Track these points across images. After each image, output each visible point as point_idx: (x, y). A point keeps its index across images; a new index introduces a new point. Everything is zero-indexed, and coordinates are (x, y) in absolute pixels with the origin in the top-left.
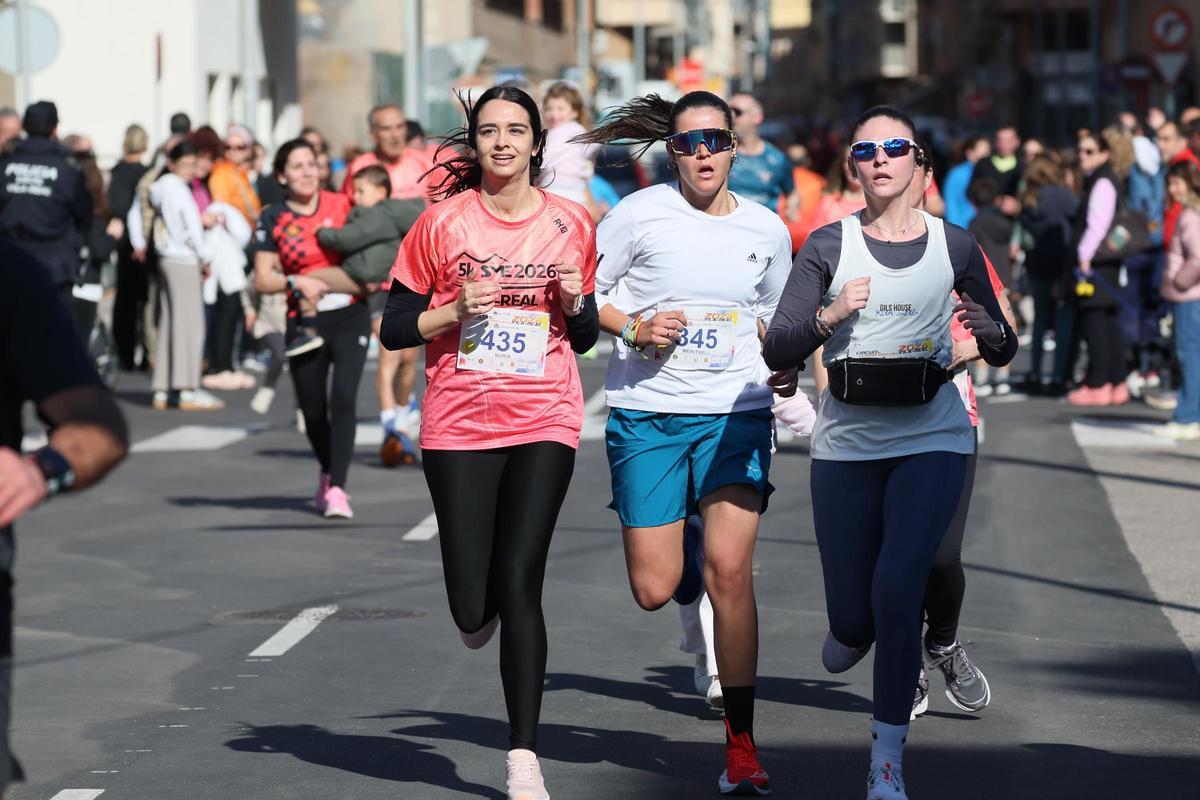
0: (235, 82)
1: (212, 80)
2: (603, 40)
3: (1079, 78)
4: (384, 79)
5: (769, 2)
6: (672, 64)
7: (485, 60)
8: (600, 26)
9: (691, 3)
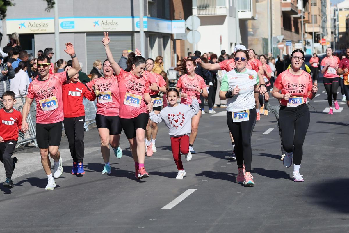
1: (231, 44)
2: (306, 35)
4: (265, 44)
5: (338, 28)
6: (320, 39)
7: (283, 39)
8: (306, 32)
9: (323, 28)
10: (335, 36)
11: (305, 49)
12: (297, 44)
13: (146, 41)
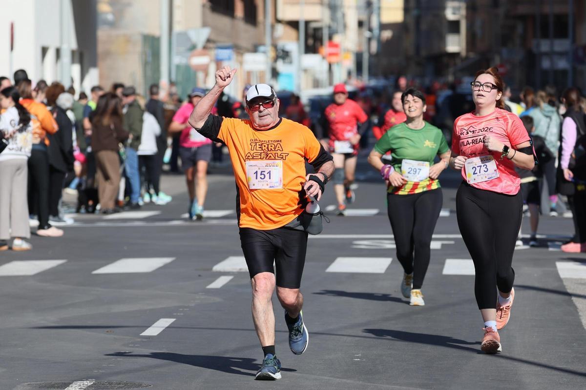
0: (58, 52)
1: (44, 50)
2: (280, 29)
3: (562, 54)
4: (149, 51)
5: (379, 8)
6: (322, 44)
7: (209, 41)
8: (279, 21)
9: (333, 8)
10: (367, 34)
11: (275, 74)
12: (249, 57)
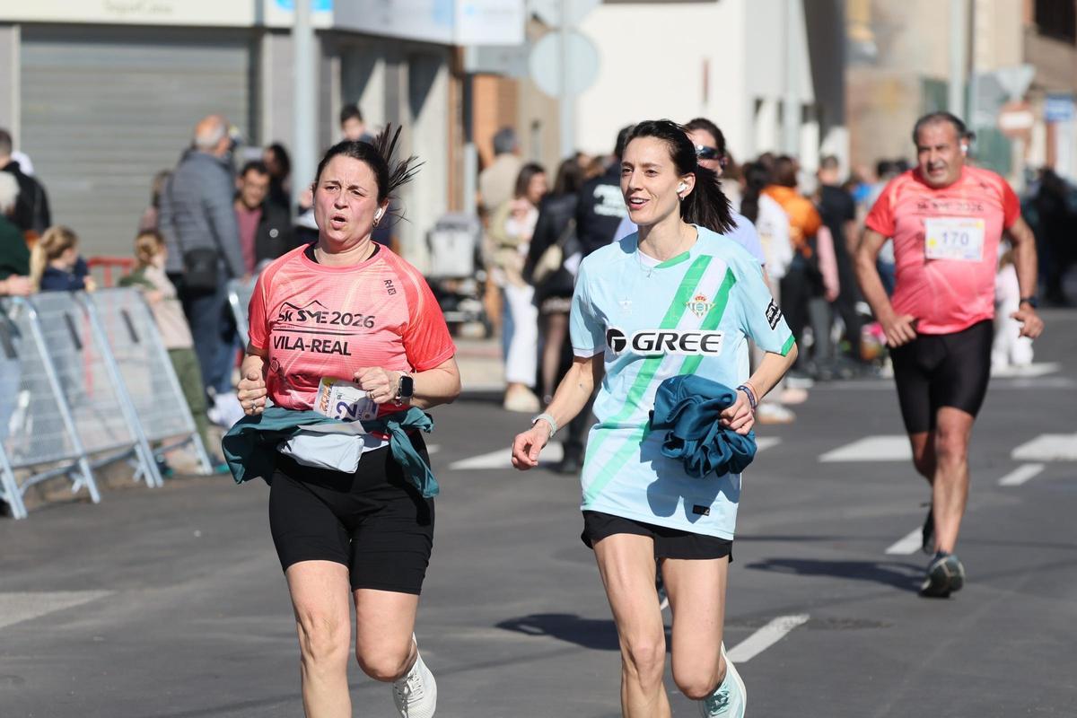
0: (781, 108)
1: (758, 104)
4: (932, 105)
7: (1033, 87)
13: (323, 79)
